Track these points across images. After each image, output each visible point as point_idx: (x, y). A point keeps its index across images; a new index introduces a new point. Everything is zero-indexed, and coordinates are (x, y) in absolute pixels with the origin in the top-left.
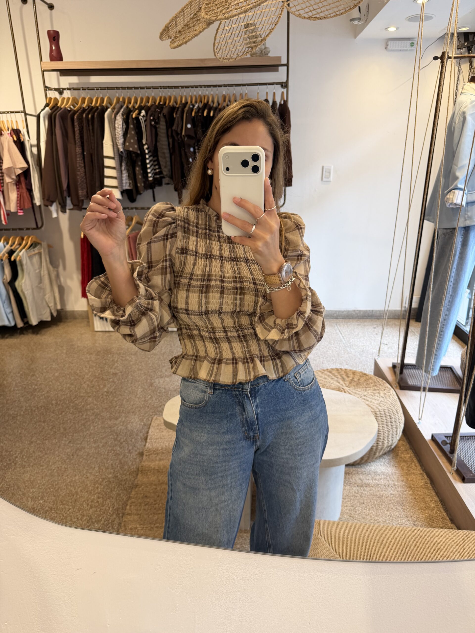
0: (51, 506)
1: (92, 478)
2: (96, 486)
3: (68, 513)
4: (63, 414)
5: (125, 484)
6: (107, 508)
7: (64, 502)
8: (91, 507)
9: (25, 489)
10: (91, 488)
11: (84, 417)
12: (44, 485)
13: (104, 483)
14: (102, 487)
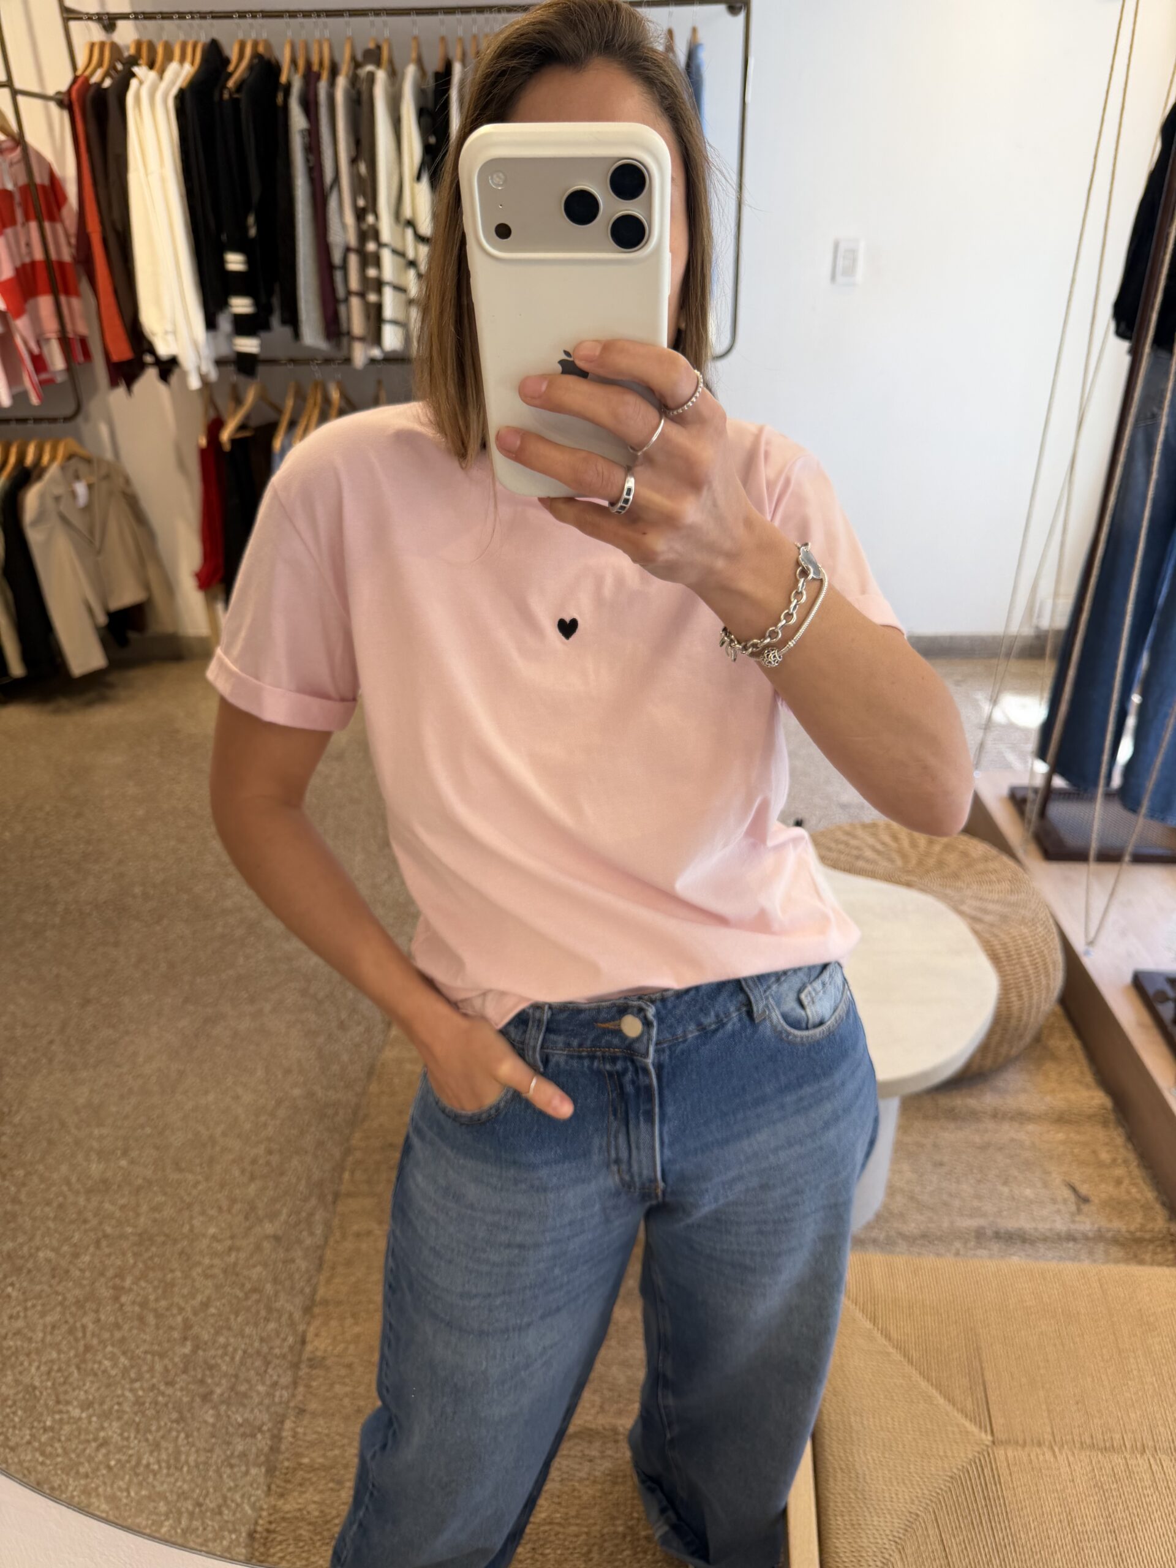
0: (149, 1173)
1: (247, 1098)
2: (263, 1118)
3: (195, 1192)
4: (165, 922)
5: (336, 1114)
6: (294, 1180)
7: (183, 1165)
8: (252, 1178)
9: (78, 1128)
10: (248, 1126)
11: (219, 930)
12: (126, 1117)
13: (282, 1112)
14: (278, 1122)
